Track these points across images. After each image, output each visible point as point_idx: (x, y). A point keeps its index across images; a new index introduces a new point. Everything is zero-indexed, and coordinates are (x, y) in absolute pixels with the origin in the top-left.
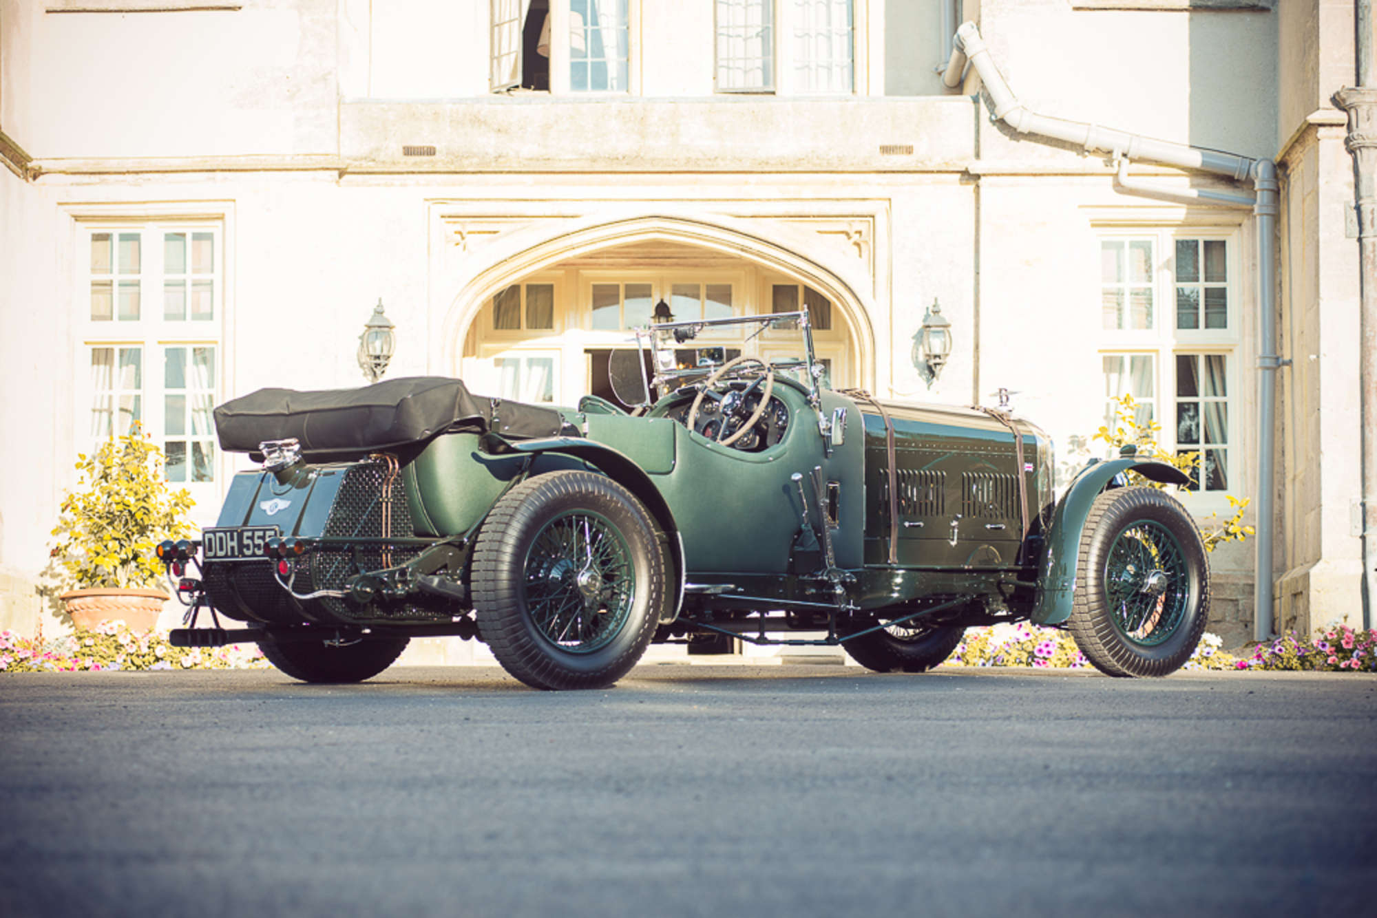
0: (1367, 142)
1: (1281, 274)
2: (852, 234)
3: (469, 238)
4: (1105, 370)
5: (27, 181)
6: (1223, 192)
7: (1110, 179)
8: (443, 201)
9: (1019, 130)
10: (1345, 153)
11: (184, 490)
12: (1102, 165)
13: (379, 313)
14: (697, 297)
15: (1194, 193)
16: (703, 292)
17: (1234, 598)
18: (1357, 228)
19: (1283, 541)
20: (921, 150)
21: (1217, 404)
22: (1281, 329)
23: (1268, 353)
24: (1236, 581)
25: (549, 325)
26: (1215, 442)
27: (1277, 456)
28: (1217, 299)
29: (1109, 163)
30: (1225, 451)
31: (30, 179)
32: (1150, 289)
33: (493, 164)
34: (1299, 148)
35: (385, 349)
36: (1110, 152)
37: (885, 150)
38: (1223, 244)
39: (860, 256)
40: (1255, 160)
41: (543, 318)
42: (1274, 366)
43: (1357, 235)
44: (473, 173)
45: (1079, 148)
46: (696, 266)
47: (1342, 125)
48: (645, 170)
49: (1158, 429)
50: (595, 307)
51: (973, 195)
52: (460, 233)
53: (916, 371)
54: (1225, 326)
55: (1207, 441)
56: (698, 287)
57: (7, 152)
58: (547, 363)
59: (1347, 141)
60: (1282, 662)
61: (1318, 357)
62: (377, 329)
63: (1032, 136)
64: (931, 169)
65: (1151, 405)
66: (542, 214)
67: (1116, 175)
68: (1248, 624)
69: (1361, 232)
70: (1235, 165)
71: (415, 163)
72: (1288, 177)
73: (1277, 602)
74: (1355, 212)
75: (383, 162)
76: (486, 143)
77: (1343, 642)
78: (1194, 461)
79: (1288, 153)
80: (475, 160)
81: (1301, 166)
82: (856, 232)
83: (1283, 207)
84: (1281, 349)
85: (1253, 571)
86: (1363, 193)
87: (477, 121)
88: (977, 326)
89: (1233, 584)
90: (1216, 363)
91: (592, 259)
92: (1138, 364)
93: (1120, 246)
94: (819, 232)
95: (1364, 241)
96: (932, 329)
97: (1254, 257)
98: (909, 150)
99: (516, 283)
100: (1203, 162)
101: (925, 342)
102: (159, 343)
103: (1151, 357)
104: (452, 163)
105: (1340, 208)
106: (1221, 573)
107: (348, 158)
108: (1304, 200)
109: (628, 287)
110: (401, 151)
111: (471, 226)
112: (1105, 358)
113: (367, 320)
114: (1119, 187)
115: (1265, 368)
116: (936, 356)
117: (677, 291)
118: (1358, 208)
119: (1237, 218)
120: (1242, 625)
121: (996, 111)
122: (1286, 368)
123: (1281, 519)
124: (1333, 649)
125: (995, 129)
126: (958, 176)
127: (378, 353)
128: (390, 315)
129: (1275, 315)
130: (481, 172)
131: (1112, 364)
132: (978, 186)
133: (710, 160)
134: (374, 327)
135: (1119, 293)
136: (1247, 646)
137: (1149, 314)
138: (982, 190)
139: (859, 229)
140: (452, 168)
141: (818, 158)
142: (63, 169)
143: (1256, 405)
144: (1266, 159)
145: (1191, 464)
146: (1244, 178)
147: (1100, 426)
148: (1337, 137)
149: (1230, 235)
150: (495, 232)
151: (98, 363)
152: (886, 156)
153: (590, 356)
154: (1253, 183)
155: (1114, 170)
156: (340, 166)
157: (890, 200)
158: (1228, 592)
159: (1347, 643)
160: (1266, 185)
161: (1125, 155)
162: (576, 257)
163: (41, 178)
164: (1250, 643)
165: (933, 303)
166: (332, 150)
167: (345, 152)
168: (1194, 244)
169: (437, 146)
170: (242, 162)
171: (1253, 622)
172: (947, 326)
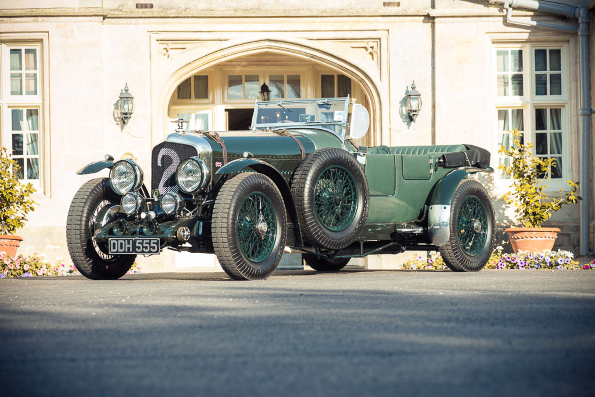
2: (369, 48)
3: (171, 51)
4: (497, 117)
6: (560, 24)
7: (501, 18)
8: (158, 32)
11: (29, 184)
12: (498, 11)
13: (126, 90)
16: (286, 79)
20: (404, 4)
21: (556, 134)
22: (591, 94)
23: (585, 107)
24: (569, 225)
25: (206, 97)
26: (554, 153)
27: (590, 160)
28: (556, 80)
29: (501, 10)
30: (561, 158)
32: (521, 75)
33: (184, 13)
35: (130, 109)
36: (502, 4)
37: (386, 4)
38: (559, 51)
39: (373, 59)
40: (577, 7)
41: (203, 93)
42: (589, 113)
44: (173, 17)
45: (486, 2)
46: (283, 65)
48: (262, 15)
50: (229, 86)
51: (431, 28)
52: (165, 49)
53: (401, 119)
54: (560, 94)
55: (551, 153)
56: (283, 76)
58: (205, 117)
62: (125, 99)
64: (409, 14)
65: (523, 134)
66: (209, 39)
67: (505, 16)
70: (567, 10)
71: (143, 12)
73: (591, 235)
75: (126, 12)
76: (179, 2)
82: (371, 47)
83: (592, 31)
85: (579, 219)
88: (434, 95)
89: (568, 226)
90: (556, 113)
92: (516, 114)
93: (506, 53)
94: (352, 47)
96: (412, 97)
98: (398, 4)
101: (407, 103)
102: (9, 107)
103: (522, 110)
104: (162, 12)
106: (561, 220)
107: (108, 10)
109: (246, 76)
110: (135, 6)
111: (171, 45)
112: (498, 111)
113: (120, 94)
114: (506, 23)
115: (584, 115)
116: (414, 111)
117: (272, 78)
119: (567, 38)
120: (573, 247)
123: (591, 192)
126: (423, 18)
127: (126, 111)
128: (131, 92)
130: (177, 17)
131: (503, 114)
132: (434, 23)
133: (296, 10)
134: (124, 98)
135: (505, 77)
137: (521, 88)
138: (436, 25)
139: (372, 46)
140: (162, 15)
141: (351, 9)
143: (578, 134)
146: (571, 17)
149: (563, 46)
150: (184, 49)
152: (386, 7)
153: (227, 112)
154: (578, 20)
155: (504, 14)
156: (105, 14)
157: (388, 30)
158: (565, 230)
160: (584, 20)
161: (510, 6)
164: (578, 256)
165: (412, 84)
166: (99, 5)
167: (106, 6)
168: (544, 51)
169: (154, 4)
170: (52, 12)
171: (579, 245)
172: (419, 95)
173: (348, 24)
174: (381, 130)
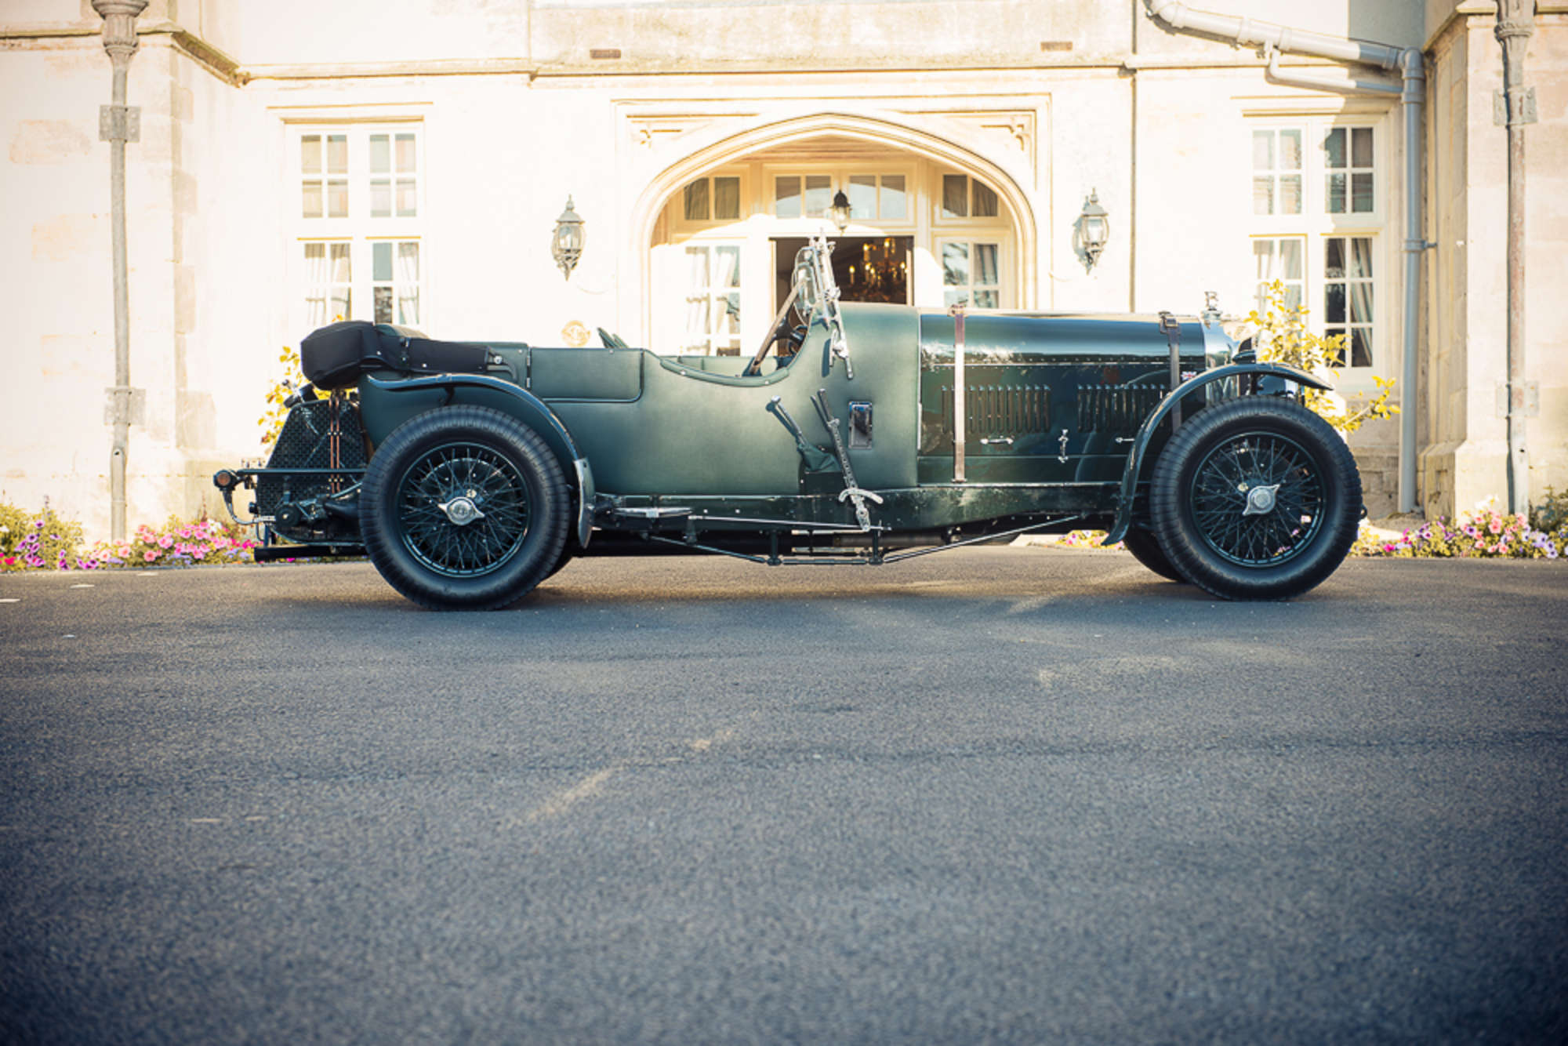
0: (1517, 31)
1: (1426, 159)
2: (1014, 127)
3: (654, 136)
4: (1255, 253)
5: (238, 87)
6: (1372, 81)
7: (1263, 70)
8: (628, 102)
9: (1174, 25)
10: (1496, 41)
12: (1255, 56)
13: (570, 209)
14: (873, 185)
15: (1352, 84)
16: (878, 181)
17: (1378, 470)
18: (1506, 116)
19: (1427, 415)
20: (1080, 45)
21: (1363, 285)
22: (1426, 213)
23: (1414, 236)
24: (1381, 454)
25: (736, 216)
26: (1361, 321)
27: (1422, 334)
28: (1364, 186)
29: (1261, 54)
30: (1371, 329)
31: (241, 84)
32: (1299, 176)
33: (675, 66)
34: (1447, 38)
35: (576, 241)
36: (1262, 45)
37: (1047, 46)
38: (1370, 131)
39: (1023, 149)
40: (1402, 49)
41: (730, 209)
42: (1419, 249)
43: (1506, 122)
44: (657, 74)
45: (1232, 41)
46: (871, 158)
47: (1492, 14)
49: (1307, 312)
50: (778, 198)
51: (1130, 89)
52: (644, 131)
53: (1076, 257)
54: (1371, 210)
55: (1353, 320)
56: (874, 177)
57: (210, 60)
58: (734, 250)
59: (1497, 29)
60: (1429, 546)
61: (1465, 243)
62: (568, 224)
63: (1186, 30)
64: (1089, 64)
65: (1299, 286)
66: (721, 113)
67: (1267, 67)
68: (1392, 495)
69: (1509, 118)
70: (1382, 55)
71: (602, 66)
72: (1435, 65)
73: (1420, 474)
74: (1504, 99)
75: (572, 65)
76: (668, 46)
77: (1491, 527)
78: (1341, 343)
79: (1436, 42)
80: (658, 62)
81: (1449, 55)
82: (1019, 126)
83: (1430, 94)
84: (1426, 231)
85: (1398, 444)
86: (1512, 81)
87: (660, 25)
88: (1133, 214)
89: (1378, 457)
90: (1362, 246)
91: (775, 154)
92: (1288, 249)
93: (1271, 134)
94: (984, 126)
95: (1513, 128)
96: (1091, 218)
97: (1401, 143)
98: (1068, 46)
99: (705, 176)
100: (1362, 55)
101: (1084, 229)
102: (368, 238)
103: (1299, 241)
104: (636, 65)
105: (1489, 97)
106: (1366, 446)
107: (539, 61)
108: (1451, 88)
109: (808, 178)
110: (589, 54)
111: (655, 125)
112: (1256, 243)
113: (558, 217)
114: (1270, 78)
115: (1410, 252)
116: (1093, 244)
117: (854, 180)
118: (1507, 96)
119: (1383, 106)
120: (1386, 496)
121: (1152, 7)
122: (1431, 251)
123: (1425, 394)
124: (1481, 533)
125: (1151, 24)
126: (1116, 70)
127: (569, 247)
128: (579, 211)
129: (1421, 198)
130: (663, 74)
131: (1262, 247)
132: (1134, 80)
133: (879, 59)
134: (565, 222)
135: (1270, 180)
136: (1391, 517)
137: (1298, 200)
138: (1139, 84)
139: (1021, 123)
140: (636, 70)
141: (982, 55)
142: (270, 74)
143: (1401, 285)
144: (1411, 48)
145: (1339, 347)
146: (1391, 67)
147: (1251, 309)
148: (1487, 26)
149: (1376, 122)
150: (678, 131)
151: (313, 256)
152: (1046, 52)
153: (774, 243)
154: (1400, 72)
155: (1266, 61)
156: (534, 69)
157: (1050, 94)
158: (1373, 464)
159: (1495, 527)
160: (1413, 74)
161: (1276, 47)
162: (758, 152)
163: (250, 84)
164: (1394, 514)
165: (1091, 192)
166: (522, 53)
167: (536, 55)
168: (1344, 131)
169: (622, 49)
170: (438, 67)
171: (1397, 493)
172: (1103, 215)
173: (974, 82)
174: (1036, 279)
